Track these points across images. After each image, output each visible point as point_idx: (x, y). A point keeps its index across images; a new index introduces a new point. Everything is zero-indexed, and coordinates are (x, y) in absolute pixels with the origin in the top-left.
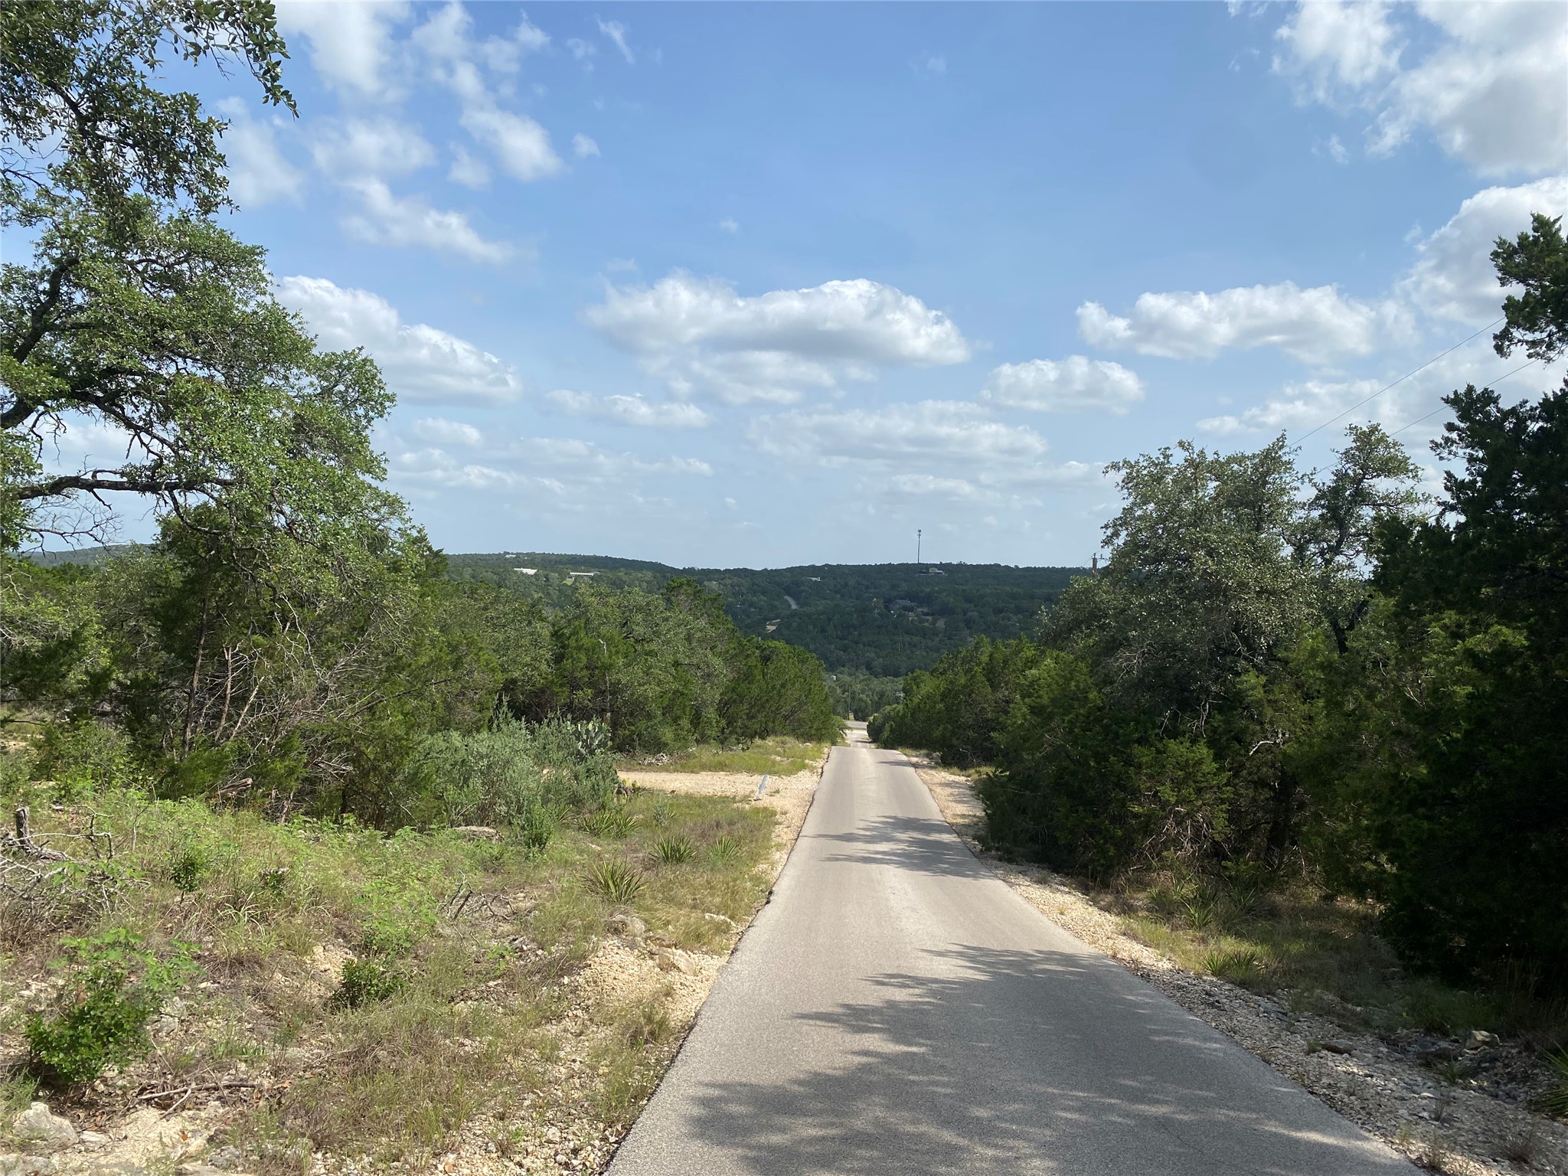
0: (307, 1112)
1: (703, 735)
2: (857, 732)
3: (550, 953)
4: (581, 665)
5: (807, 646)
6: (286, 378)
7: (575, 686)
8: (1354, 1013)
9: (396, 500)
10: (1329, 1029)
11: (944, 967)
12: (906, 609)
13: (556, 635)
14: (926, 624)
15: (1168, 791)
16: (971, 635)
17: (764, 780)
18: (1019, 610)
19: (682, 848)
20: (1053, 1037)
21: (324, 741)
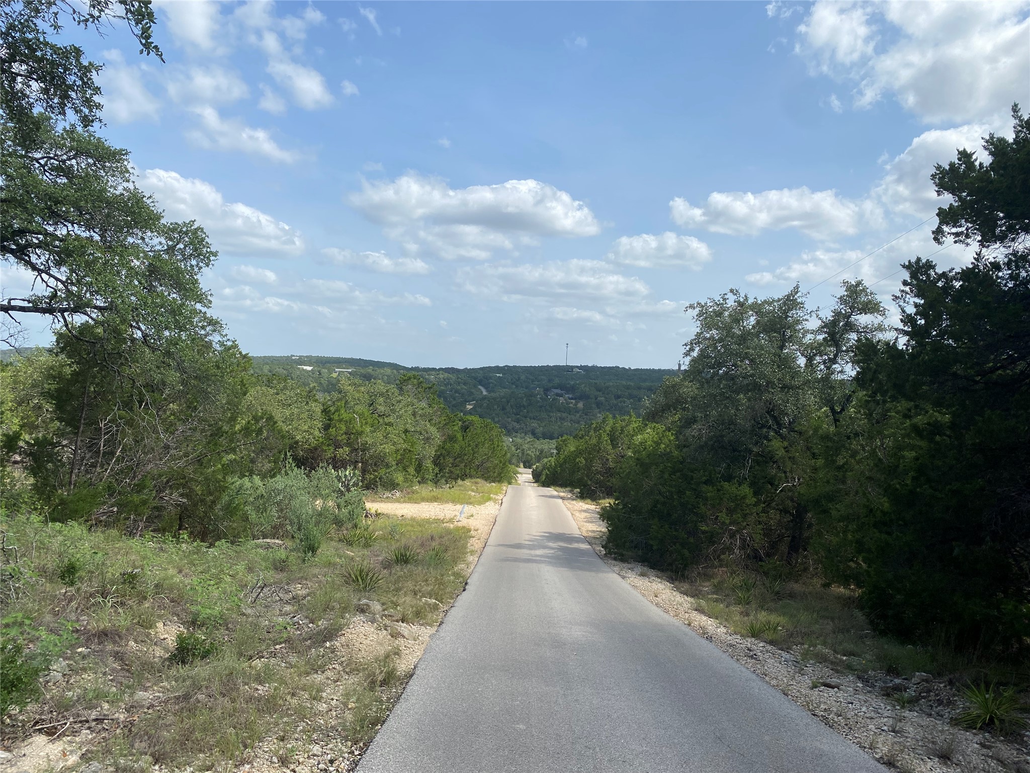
0: (149, 738)
1: (423, 478)
2: (525, 475)
3: (318, 626)
4: (342, 432)
5: (493, 419)
6: (143, 239)
7: (338, 446)
8: (841, 660)
9: (217, 322)
10: (824, 672)
11: (579, 633)
12: (558, 395)
13: (325, 411)
14: (571, 405)
15: (724, 516)
16: (600, 412)
17: (463, 508)
18: (631, 396)
19: (408, 554)
20: (649, 680)
21: (168, 482)
